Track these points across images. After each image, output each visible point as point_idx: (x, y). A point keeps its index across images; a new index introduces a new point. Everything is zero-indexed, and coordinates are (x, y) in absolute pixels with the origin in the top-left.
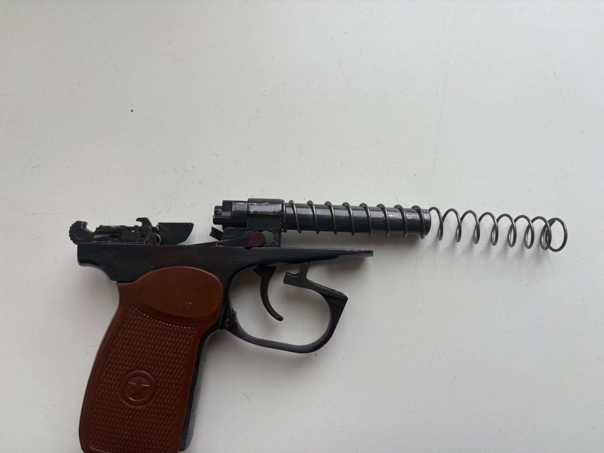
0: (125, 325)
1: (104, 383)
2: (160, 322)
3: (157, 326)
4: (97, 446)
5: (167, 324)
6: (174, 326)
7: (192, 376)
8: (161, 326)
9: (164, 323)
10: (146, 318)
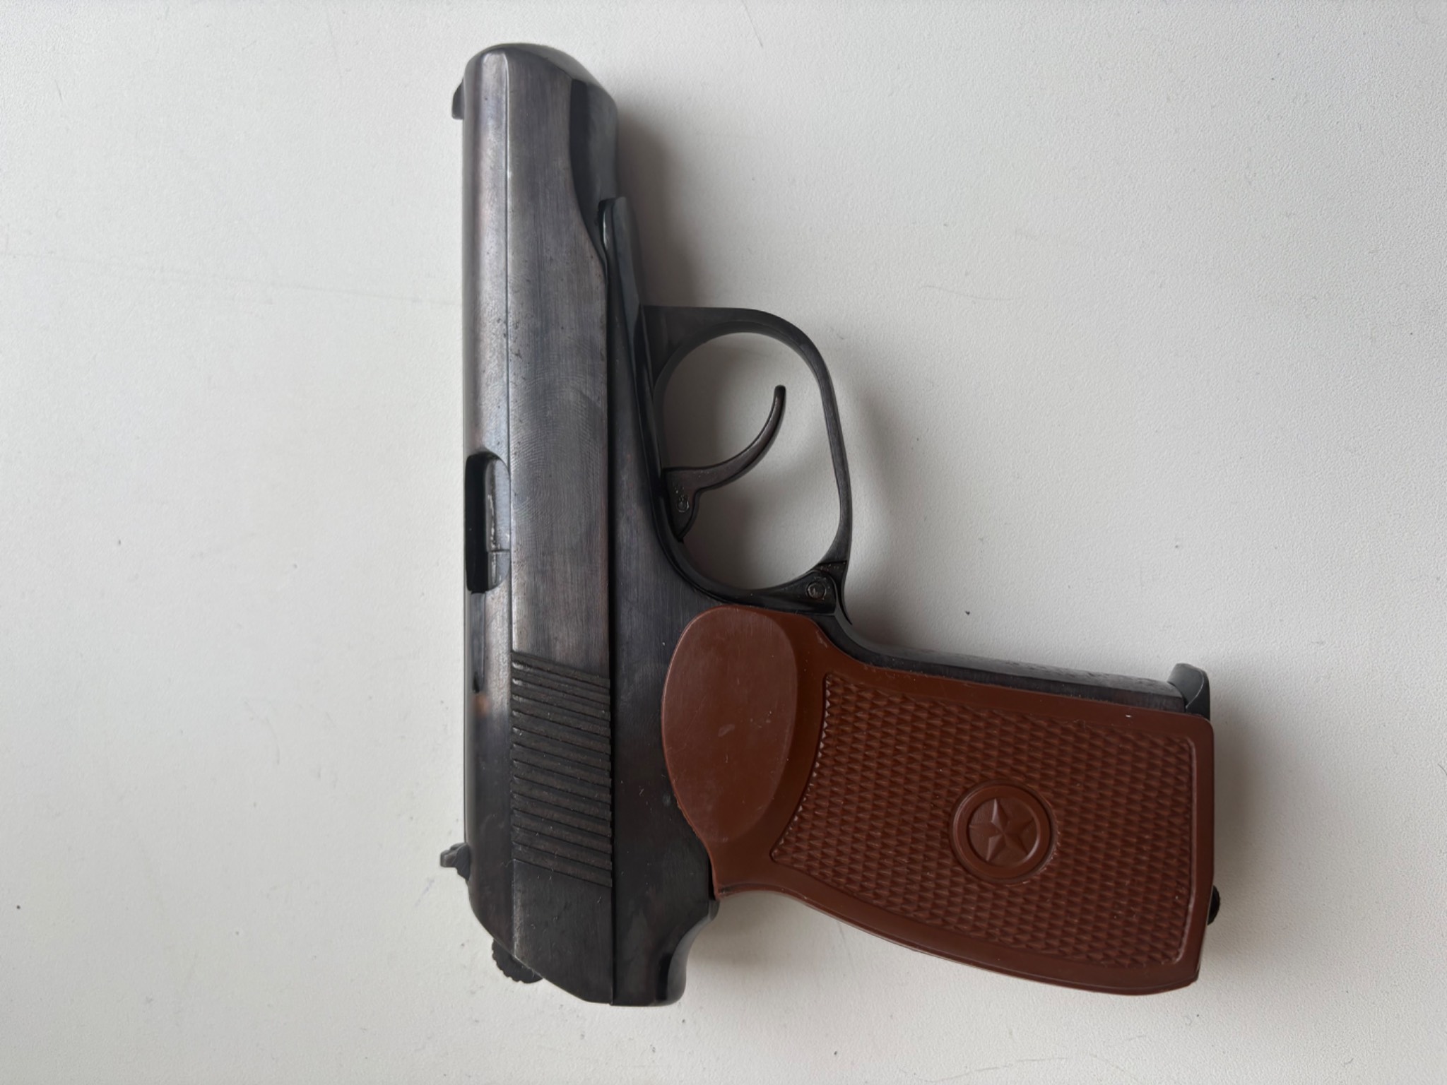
0: (829, 872)
1: (992, 926)
2: (815, 775)
3: (826, 782)
4: (1174, 943)
5: (820, 755)
6: (824, 735)
7: (966, 683)
8: (826, 772)
9: (817, 765)
10: (805, 815)
